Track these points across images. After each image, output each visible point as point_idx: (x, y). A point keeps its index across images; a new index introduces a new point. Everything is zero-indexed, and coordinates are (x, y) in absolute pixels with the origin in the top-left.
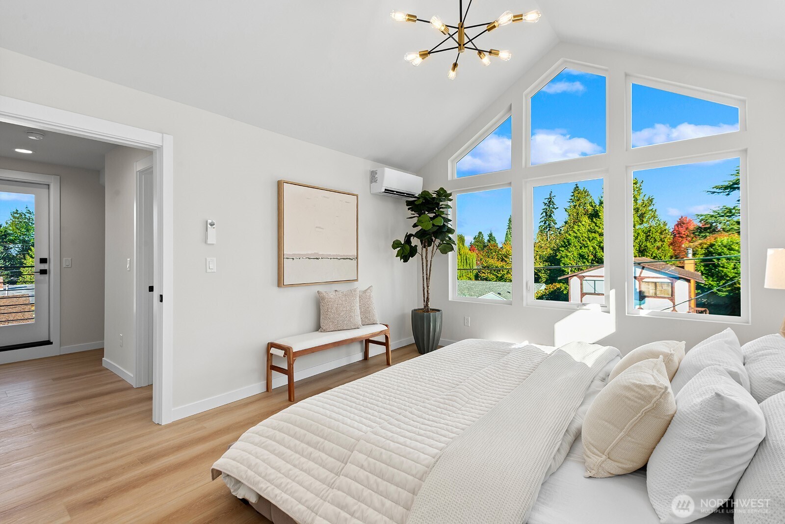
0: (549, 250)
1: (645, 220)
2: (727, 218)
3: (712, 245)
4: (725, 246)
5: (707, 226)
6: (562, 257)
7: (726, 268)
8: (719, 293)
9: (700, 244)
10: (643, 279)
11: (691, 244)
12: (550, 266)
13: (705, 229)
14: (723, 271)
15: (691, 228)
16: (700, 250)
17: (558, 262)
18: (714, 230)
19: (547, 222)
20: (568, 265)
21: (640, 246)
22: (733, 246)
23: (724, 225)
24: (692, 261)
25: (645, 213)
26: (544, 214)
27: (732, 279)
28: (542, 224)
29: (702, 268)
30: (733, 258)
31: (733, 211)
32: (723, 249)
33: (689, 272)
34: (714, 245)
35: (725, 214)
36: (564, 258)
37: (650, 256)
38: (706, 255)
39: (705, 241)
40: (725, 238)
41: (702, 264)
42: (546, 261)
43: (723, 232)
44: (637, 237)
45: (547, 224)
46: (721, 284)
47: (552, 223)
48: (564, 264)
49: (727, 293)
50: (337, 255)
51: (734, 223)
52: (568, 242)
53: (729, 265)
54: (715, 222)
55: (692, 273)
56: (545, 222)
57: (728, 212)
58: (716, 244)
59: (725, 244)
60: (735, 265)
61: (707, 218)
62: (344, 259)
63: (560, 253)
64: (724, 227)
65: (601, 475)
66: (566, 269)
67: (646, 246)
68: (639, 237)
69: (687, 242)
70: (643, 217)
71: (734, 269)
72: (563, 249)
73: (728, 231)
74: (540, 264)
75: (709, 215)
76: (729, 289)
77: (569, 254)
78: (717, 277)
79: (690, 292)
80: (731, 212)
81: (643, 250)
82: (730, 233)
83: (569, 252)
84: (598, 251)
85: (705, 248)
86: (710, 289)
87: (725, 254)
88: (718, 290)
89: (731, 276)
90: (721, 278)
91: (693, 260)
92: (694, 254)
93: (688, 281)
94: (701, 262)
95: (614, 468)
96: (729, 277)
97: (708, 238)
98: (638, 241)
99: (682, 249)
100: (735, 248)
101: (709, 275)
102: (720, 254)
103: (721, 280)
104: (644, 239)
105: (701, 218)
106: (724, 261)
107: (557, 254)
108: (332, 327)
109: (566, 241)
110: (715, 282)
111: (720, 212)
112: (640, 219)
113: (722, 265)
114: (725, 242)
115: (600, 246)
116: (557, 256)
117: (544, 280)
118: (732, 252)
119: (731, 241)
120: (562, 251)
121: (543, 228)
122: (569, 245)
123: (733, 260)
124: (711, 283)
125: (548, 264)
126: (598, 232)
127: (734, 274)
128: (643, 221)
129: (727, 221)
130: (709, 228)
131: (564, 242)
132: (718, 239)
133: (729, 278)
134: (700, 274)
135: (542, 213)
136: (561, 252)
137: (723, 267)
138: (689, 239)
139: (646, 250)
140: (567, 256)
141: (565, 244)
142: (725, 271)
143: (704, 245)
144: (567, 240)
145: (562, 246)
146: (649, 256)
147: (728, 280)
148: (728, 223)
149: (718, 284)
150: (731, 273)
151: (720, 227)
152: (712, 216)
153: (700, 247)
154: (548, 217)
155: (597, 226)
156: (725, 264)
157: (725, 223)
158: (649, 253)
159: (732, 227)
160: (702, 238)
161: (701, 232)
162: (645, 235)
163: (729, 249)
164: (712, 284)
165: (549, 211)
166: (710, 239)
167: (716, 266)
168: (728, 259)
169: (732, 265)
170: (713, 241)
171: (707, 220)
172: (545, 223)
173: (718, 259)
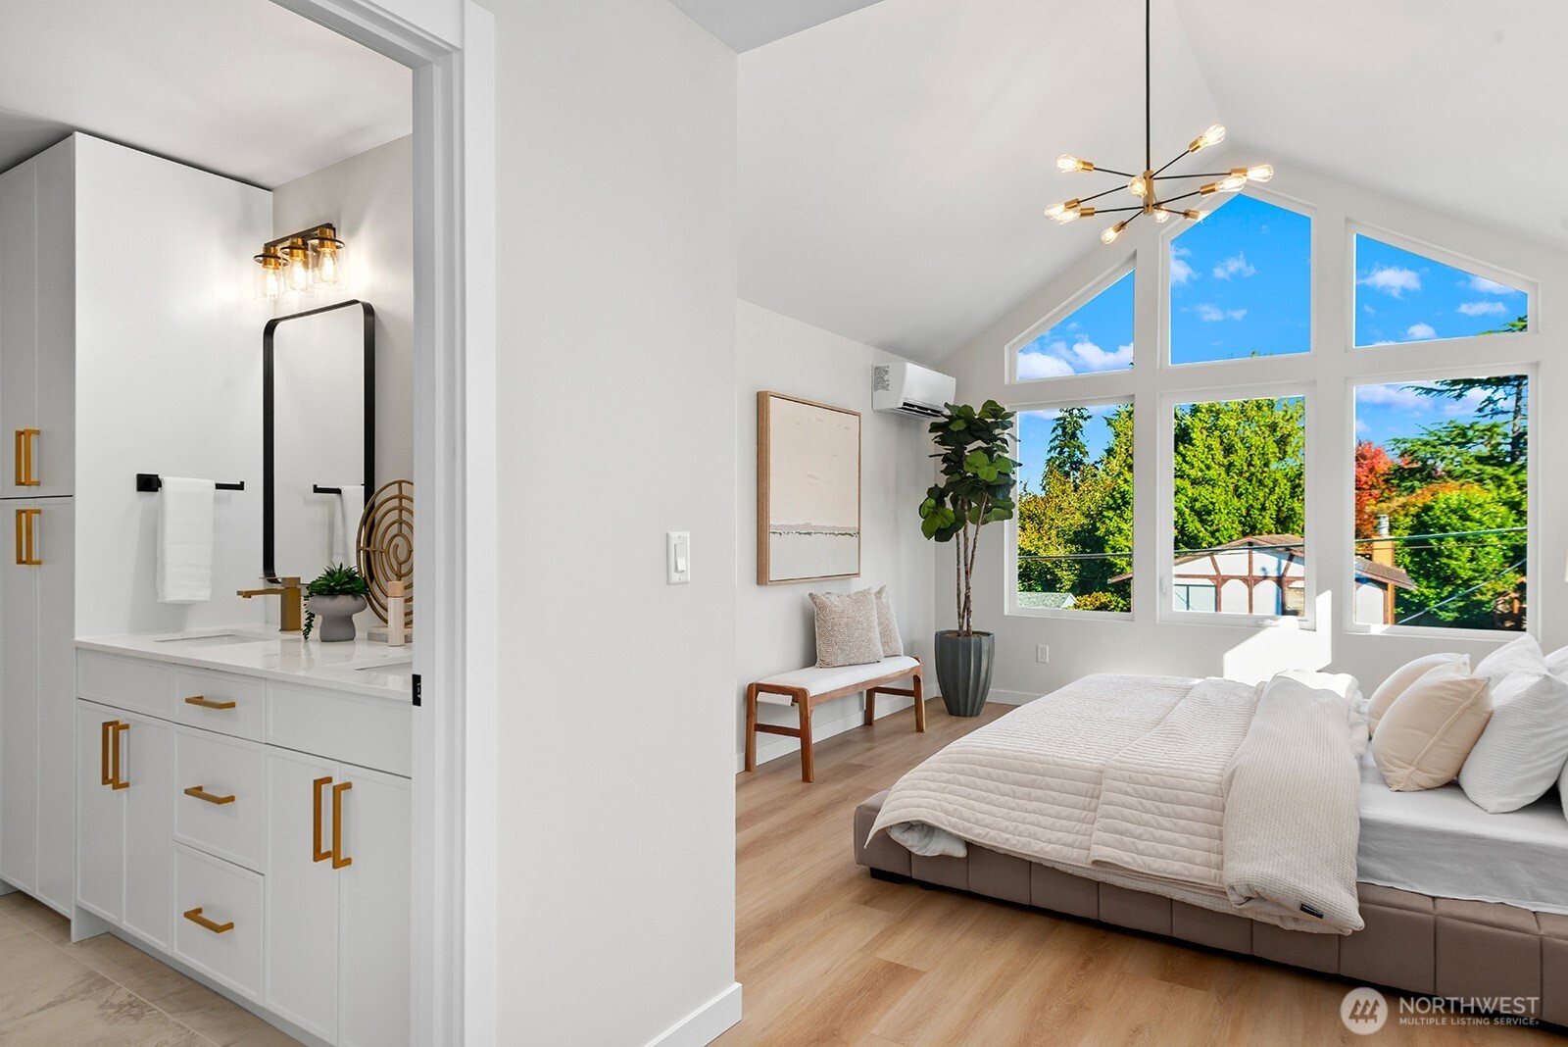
0: (1078, 514)
1: (1289, 450)
2: (1456, 448)
3: (1427, 509)
4: (1454, 512)
5: (1415, 466)
6: (1109, 532)
7: (1457, 559)
8: (1440, 613)
9: (1404, 506)
10: (1292, 582)
11: (1384, 505)
12: (1082, 552)
13: (1412, 472)
14: (1448, 566)
15: (1382, 467)
16: (1402, 518)
17: (1099, 544)
18: (1429, 476)
19: (1066, 449)
20: (1122, 551)
21: (1279, 508)
22: (1469, 512)
23: (1452, 463)
24: (1389, 544)
25: (1289, 435)
26: (1059, 431)
27: (1467, 583)
28: (1054, 454)
29: (1407, 560)
30: (1470, 537)
31: (1470, 433)
32: (1449, 518)
33: (1380, 567)
34: (1431, 508)
35: (1453, 439)
36: (1113, 535)
37: (1300, 531)
38: (1415, 529)
39: (1414, 500)
40: (1454, 492)
41: (1407, 549)
42: (1072, 542)
43: (1448, 479)
44: (1273, 488)
45: (1066, 454)
46: (1445, 593)
47: (1077, 453)
48: (1113, 548)
49: (1456, 614)
50: (834, 528)
51: (1472, 460)
52: (1123, 497)
53: (1460, 553)
54: (1432, 458)
55: (1388, 570)
56: (1062, 450)
57: (1459, 434)
58: (1436, 507)
59: (1453, 507)
60: (1473, 553)
61: (1416, 448)
62: (842, 534)
63: (1104, 523)
64: (1451, 467)
65: (1409, 788)
66: (1118, 561)
67: (1293, 509)
68: (1277, 488)
69: (1373, 501)
70: (1285, 445)
71: (1471, 560)
72: (1111, 514)
73: (1457, 478)
74: (1058, 549)
75: (1419, 440)
76: (1461, 604)
77: (1124, 526)
78: (1437, 578)
79: (1385, 611)
80: (1464, 435)
81: (1286, 518)
82: (1462, 481)
83: (1126, 521)
84: (1190, 520)
85: (1412, 515)
86: (1421, 605)
87: (1454, 529)
88: (1440, 608)
89: (1466, 577)
90: (1446, 580)
91: (1390, 542)
92: (1391, 528)
93: (1383, 586)
94: (1405, 545)
95: (1425, 779)
96: (1462, 578)
97: (1419, 491)
98: (1276, 496)
99: (1366, 517)
100: (1473, 514)
101: (1420, 575)
102: (1443, 529)
103: (1445, 586)
104: (1288, 492)
105: (1403, 447)
106: (1452, 543)
107: (1098, 525)
108: (841, 660)
109: (1118, 496)
110: (1433, 591)
111: (1443, 434)
112: (1280, 449)
113: (1447, 553)
114: (1454, 503)
115: (1192, 509)
116: (1098, 529)
117: (1068, 585)
118: (1468, 523)
119: (1466, 501)
120: (1108, 517)
121: (1057, 463)
122: (1124, 505)
123: (1469, 541)
124: (1425, 591)
125: (1077, 549)
126: (1188, 476)
127: (1470, 573)
128: (1285, 452)
129: (1458, 455)
130: (1420, 470)
131: (1113, 497)
132: (1441, 495)
133: (1460, 582)
134: (1404, 571)
135: (1055, 429)
136: (1107, 521)
137: (1449, 557)
138: (1376, 492)
139: (1291, 519)
140: (1120, 531)
141: (1115, 502)
142: (1452, 566)
143: (1412, 509)
144: (1120, 493)
145: (1109, 508)
146: (1298, 531)
147: (1460, 585)
148: (1458, 459)
149: (1438, 594)
150: (1465, 569)
151: (1441, 466)
152: (1426, 444)
153: (1402, 513)
154: (1068, 437)
155: (1187, 463)
156: (1455, 550)
157: (1453, 459)
158: (1298, 525)
159: (1467, 467)
160: (1405, 493)
161: (1403, 479)
162: (1289, 484)
163: (1461, 517)
164: (1427, 594)
165: (1069, 423)
166: (1422, 496)
167: (1435, 555)
168: (1460, 539)
169: (1468, 552)
170: (1428, 500)
171: (1415, 451)
172: (1061, 453)
173: (1440, 540)
